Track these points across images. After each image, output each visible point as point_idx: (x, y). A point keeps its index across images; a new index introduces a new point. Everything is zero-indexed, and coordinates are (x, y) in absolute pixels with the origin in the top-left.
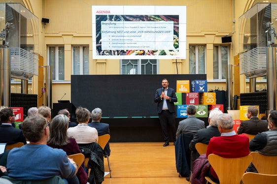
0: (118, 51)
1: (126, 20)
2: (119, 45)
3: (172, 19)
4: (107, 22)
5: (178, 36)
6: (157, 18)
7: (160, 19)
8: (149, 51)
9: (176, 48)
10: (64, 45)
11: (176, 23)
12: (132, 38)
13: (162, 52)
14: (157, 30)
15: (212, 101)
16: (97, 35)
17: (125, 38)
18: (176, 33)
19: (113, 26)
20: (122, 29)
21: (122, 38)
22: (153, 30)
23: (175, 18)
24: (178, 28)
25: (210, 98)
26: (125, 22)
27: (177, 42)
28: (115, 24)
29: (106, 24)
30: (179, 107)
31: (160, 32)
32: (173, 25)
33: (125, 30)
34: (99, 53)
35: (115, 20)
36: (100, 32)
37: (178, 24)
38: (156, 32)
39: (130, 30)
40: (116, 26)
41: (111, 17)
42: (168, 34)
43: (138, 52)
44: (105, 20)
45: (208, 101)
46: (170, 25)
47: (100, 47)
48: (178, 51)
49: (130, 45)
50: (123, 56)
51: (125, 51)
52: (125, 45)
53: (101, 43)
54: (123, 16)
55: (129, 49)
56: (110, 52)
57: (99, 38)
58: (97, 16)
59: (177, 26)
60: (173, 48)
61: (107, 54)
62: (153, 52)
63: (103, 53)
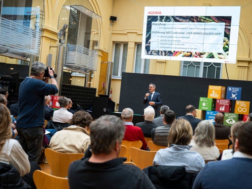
0: (165, 52)
1: (176, 21)
2: (167, 46)
3: (223, 20)
4: (158, 22)
5: (229, 39)
6: (207, 19)
7: (211, 20)
8: (196, 53)
9: (225, 51)
10: (128, 42)
11: (228, 24)
12: (180, 39)
13: (210, 55)
14: (207, 31)
15: (244, 110)
16: (147, 35)
17: (174, 39)
18: (227, 35)
19: (163, 26)
20: (171, 30)
21: (170, 39)
22: (203, 31)
23: (227, 20)
24: (230, 29)
25: (243, 107)
26: (175, 23)
27: (227, 45)
28: (165, 25)
29: (156, 24)
30: (208, 113)
31: (210, 34)
32: (224, 27)
33: (174, 31)
34: (148, 52)
35: (165, 21)
36: (150, 33)
37: (230, 26)
38: (205, 33)
39: (179, 31)
40: (166, 26)
41: (162, 17)
42: (218, 36)
43: (185, 53)
44: (156, 21)
45: (240, 109)
46: (221, 27)
47: (149, 46)
48: (228, 54)
49: (177, 46)
50: (170, 57)
51: (172, 52)
52: (173, 46)
53: (150, 43)
54: (173, 17)
55: (177, 50)
56: (158, 53)
57: (148, 39)
58: (149, 17)
59: (229, 27)
60: (222, 51)
61: (155, 54)
62: (201, 54)
63: (151, 53)
